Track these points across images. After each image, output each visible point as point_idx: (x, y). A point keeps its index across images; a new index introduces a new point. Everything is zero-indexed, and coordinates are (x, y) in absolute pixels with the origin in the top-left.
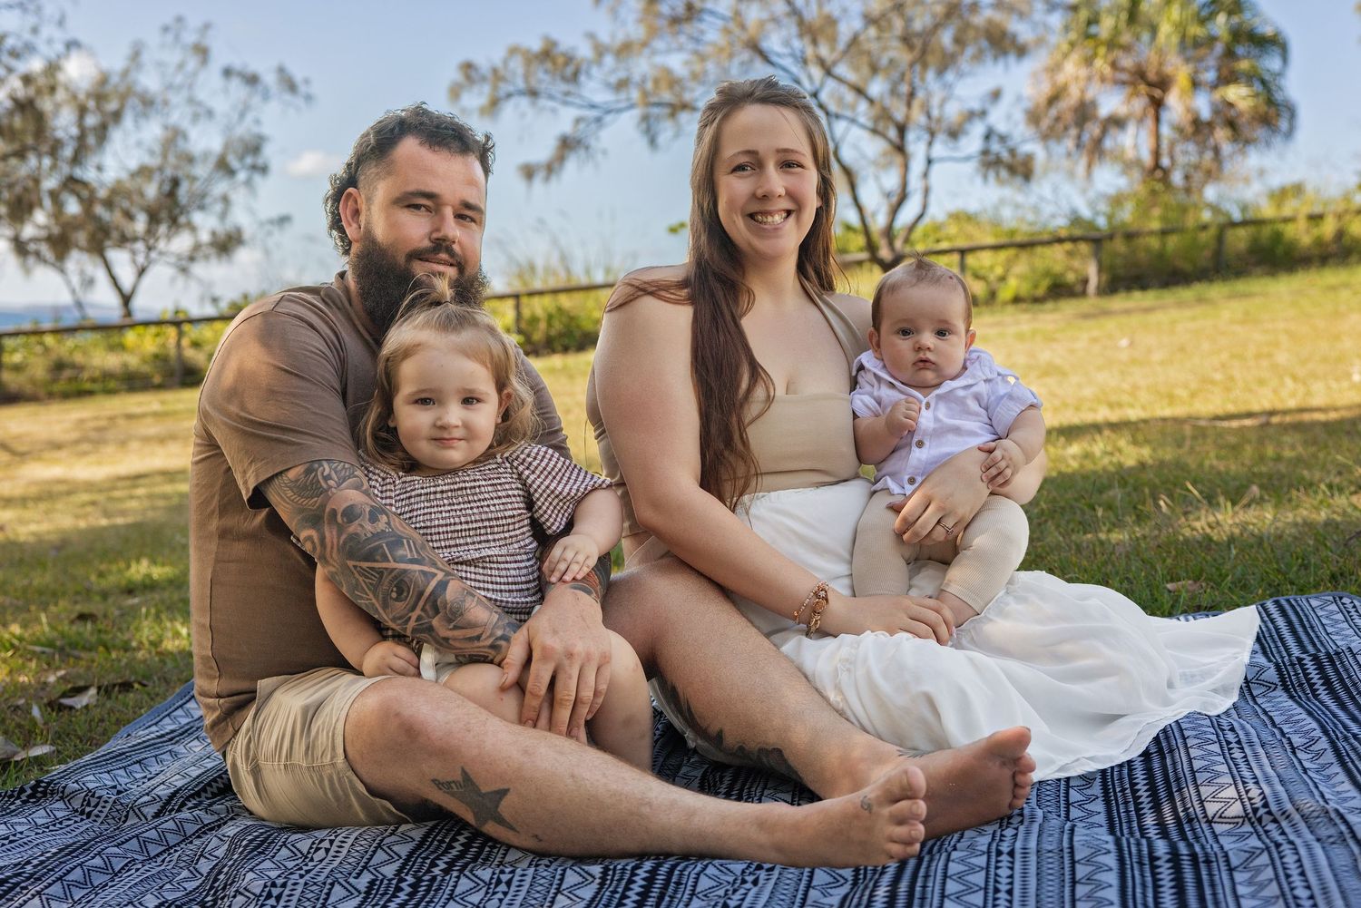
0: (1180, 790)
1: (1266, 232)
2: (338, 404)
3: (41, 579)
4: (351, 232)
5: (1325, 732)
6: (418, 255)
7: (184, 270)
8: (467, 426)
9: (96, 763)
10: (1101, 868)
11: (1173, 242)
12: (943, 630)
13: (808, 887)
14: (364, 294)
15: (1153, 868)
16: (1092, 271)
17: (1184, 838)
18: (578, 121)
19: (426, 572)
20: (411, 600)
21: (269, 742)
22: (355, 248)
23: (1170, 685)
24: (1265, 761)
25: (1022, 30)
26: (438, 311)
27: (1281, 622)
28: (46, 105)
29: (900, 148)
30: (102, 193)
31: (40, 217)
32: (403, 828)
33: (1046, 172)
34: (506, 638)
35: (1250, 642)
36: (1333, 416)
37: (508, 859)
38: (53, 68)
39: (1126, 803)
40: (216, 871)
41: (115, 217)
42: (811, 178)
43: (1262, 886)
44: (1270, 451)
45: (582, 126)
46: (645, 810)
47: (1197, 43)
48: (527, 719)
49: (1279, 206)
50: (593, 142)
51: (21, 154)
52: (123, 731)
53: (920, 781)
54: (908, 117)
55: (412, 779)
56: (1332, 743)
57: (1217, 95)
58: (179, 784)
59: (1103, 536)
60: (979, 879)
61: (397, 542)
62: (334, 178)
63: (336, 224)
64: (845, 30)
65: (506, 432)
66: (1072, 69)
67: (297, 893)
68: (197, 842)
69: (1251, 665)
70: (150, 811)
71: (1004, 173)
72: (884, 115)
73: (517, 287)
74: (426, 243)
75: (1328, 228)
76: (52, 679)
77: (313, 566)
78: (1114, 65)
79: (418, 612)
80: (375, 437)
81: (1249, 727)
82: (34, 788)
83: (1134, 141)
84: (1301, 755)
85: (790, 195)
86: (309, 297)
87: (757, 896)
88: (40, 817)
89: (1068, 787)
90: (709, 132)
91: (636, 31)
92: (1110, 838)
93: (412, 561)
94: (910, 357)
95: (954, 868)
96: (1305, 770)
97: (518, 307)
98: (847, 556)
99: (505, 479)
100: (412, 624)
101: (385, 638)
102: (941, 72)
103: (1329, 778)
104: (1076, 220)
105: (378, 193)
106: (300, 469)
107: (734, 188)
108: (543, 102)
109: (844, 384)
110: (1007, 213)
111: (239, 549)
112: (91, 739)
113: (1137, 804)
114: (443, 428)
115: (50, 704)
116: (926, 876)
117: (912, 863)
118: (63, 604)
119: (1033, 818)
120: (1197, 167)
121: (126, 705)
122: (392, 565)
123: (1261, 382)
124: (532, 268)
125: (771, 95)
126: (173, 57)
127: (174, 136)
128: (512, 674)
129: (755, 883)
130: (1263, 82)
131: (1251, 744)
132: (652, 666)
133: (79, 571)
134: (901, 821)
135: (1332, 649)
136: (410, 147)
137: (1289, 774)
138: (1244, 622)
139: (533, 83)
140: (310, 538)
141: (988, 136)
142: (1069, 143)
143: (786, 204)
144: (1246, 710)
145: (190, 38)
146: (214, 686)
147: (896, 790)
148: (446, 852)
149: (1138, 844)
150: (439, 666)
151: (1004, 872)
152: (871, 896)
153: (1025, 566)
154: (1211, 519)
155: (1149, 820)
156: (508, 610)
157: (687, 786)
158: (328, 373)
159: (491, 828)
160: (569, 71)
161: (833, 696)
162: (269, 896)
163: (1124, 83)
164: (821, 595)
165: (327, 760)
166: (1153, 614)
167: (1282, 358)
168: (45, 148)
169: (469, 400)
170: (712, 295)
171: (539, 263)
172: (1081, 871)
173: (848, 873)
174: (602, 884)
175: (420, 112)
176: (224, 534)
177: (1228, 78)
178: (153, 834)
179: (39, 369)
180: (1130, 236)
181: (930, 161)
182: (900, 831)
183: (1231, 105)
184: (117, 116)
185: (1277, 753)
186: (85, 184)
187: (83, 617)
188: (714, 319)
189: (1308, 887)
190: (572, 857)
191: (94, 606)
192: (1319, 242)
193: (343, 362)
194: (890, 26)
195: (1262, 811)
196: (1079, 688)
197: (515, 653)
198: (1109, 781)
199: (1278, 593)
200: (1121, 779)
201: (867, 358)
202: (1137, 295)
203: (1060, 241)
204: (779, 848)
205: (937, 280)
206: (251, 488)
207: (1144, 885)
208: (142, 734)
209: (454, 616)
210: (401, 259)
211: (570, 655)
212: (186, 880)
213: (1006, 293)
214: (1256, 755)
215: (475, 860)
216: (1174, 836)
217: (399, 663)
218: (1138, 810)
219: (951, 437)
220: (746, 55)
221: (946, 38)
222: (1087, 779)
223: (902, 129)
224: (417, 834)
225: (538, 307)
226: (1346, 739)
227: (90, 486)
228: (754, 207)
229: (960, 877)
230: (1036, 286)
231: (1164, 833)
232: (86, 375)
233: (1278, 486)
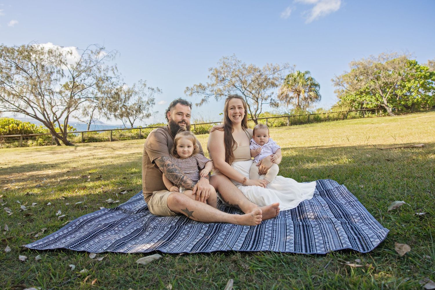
0: (304, 213)
1: (316, 116)
2: (166, 147)
3: (118, 171)
4: (169, 118)
5: (327, 204)
6: (180, 122)
7: (141, 120)
8: (188, 151)
9: (126, 204)
10: (291, 227)
11: (301, 117)
12: (265, 185)
13: (243, 229)
14: (171, 129)
15: (299, 227)
16: (288, 122)
17: (305, 222)
18: (205, 97)
19: (180, 175)
20: (178, 179)
21: (155, 202)
22: (170, 121)
23: (302, 195)
24: (318, 208)
25: (277, 83)
26: (184, 132)
27: (320, 184)
28: (120, 93)
29: (257, 102)
30: (128, 107)
31: (118, 111)
32: (176, 217)
33: (280, 106)
34: (193, 186)
35: (315, 187)
36: (327, 147)
37: (193, 222)
38: (121, 87)
39: (295, 215)
40: (146, 223)
41: (131, 112)
42: (243, 110)
43: (318, 231)
44: (317, 153)
45: (206, 97)
46: (216, 215)
47: (305, 85)
48: (197, 199)
49: (318, 112)
50: (207, 100)
51: (116, 101)
52: (131, 198)
53: (261, 212)
54: (258, 97)
55: (178, 209)
56: (329, 206)
57: (308, 94)
58: (140, 208)
59: (290, 168)
60: (271, 228)
61: (176, 170)
62: (166, 110)
63: (167, 117)
64: (248, 83)
65: (194, 152)
66: (285, 89)
67: (159, 228)
68: (143, 218)
69: (315, 191)
70: (135, 212)
71: (274, 106)
72: (255, 96)
73: (195, 123)
74: (181, 120)
75: (326, 115)
76: (119, 189)
77: (162, 173)
78: (292, 88)
79: (179, 181)
80: (173, 152)
81: (315, 202)
82: (116, 208)
83: (295, 101)
84: (323, 207)
85: (240, 113)
86: (162, 129)
87: (234, 231)
88: (117, 213)
89: (285, 212)
90: (227, 103)
91: (215, 82)
92: (292, 221)
93: (178, 173)
94: (260, 140)
95: (267, 226)
96: (324, 210)
97: (195, 126)
98: (249, 173)
99: (194, 160)
100: (178, 183)
101: (173, 185)
102: (264, 90)
103: (328, 211)
104: (285, 113)
105: (173, 112)
106: (160, 158)
107: (231, 112)
108: (199, 93)
109: (249, 144)
110: (274, 112)
111: (150, 170)
112: (126, 199)
113: (297, 215)
114: (184, 151)
115: (119, 193)
116: (262, 228)
117: (260, 225)
118: (121, 176)
119: (279, 217)
120: (305, 105)
121: (131, 194)
122: (175, 174)
123: (316, 141)
124: (197, 120)
125: (237, 97)
126: (140, 86)
127: (140, 98)
128: (194, 192)
129: (234, 228)
130: (316, 92)
131: (315, 205)
132: (217, 190)
133: (124, 170)
134: (258, 218)
135: (328, 189)
136: (178, 105)
137: (322, 211)
138: (314, 184)
139: (198, 90)
140: (162, 169)
141: (271, 100)
142: (284, 101)
143: (240, 114)
144: (314, 199)
145: (143, 83)
146: (146, 192)
147: (257, 213)
148: (183, 221)
149: (297, 223)
150: (182, 190)
151: (275, 227)
152: (253, 231)
153: (278, 175)
154: (308, 165)
155: (299, 218)
156: (194, 181)
157: (222, 211)
158: (165, 142)
159: (191, 217)
160: (204, 88)
161: (247, 196)
162: (154, 228)
163: (293, 92)
164: (245, 179)
165: (164, 205)
166: (299, 182)
167: (319, 137)
168: (120, 100)
169: (189, 147)
170: (228, 130)
171: (198, 119)
172: (288, 228)
173: (249, 227)
174: (209, 228)
175: (180, 99)
176: (148, 167)
177: (311, 91)
178: (136, 217)
179: (118, 135)
180: (294, 116)
181: (262, 104)
182: (258, 220)
183: (311, 95)
184: (131, 95)
185: (319, 207)
186: (126, 106)
187: (124, 178)
188: (228, 133)
189: (325, 231)
190: (204, 222)
191: (126, 176)
192: (325, 118)
193: (167, 140)
194: (256, 82)
195: (317, 217)
196: (287, 195)
197: (195, 189)
198: (292, 211)
199: (320, 179)
200: (294, 211)
201: (252, 140)
202: (295, 126)
203: (283, 117)
204: (238, 222)
205: (264, 128)
206: (152, 160)
207: (298, 230)
208: (134, 199)
209: (185, 182)
210: (177, 123)
211: (204, 189)
212: (141, 225)
213: (274, 125)
214: (316, 207)
215: (188, 223)
216: (303, 221)
217: (176, 190)
218: (297, 216)
219: (266, 153)
220: (232, 86)
221: (265, 84)
222: (288, 211)
223: (257, 99)
224: (179, 218)
225: (198, 127)
226: (331, 205)
227: (126, 155)
228: (234, 115)
229: (268, 228)
230: (279, 124)
231: (301, 221)
232: (125, 137)
233: (319, 160)
